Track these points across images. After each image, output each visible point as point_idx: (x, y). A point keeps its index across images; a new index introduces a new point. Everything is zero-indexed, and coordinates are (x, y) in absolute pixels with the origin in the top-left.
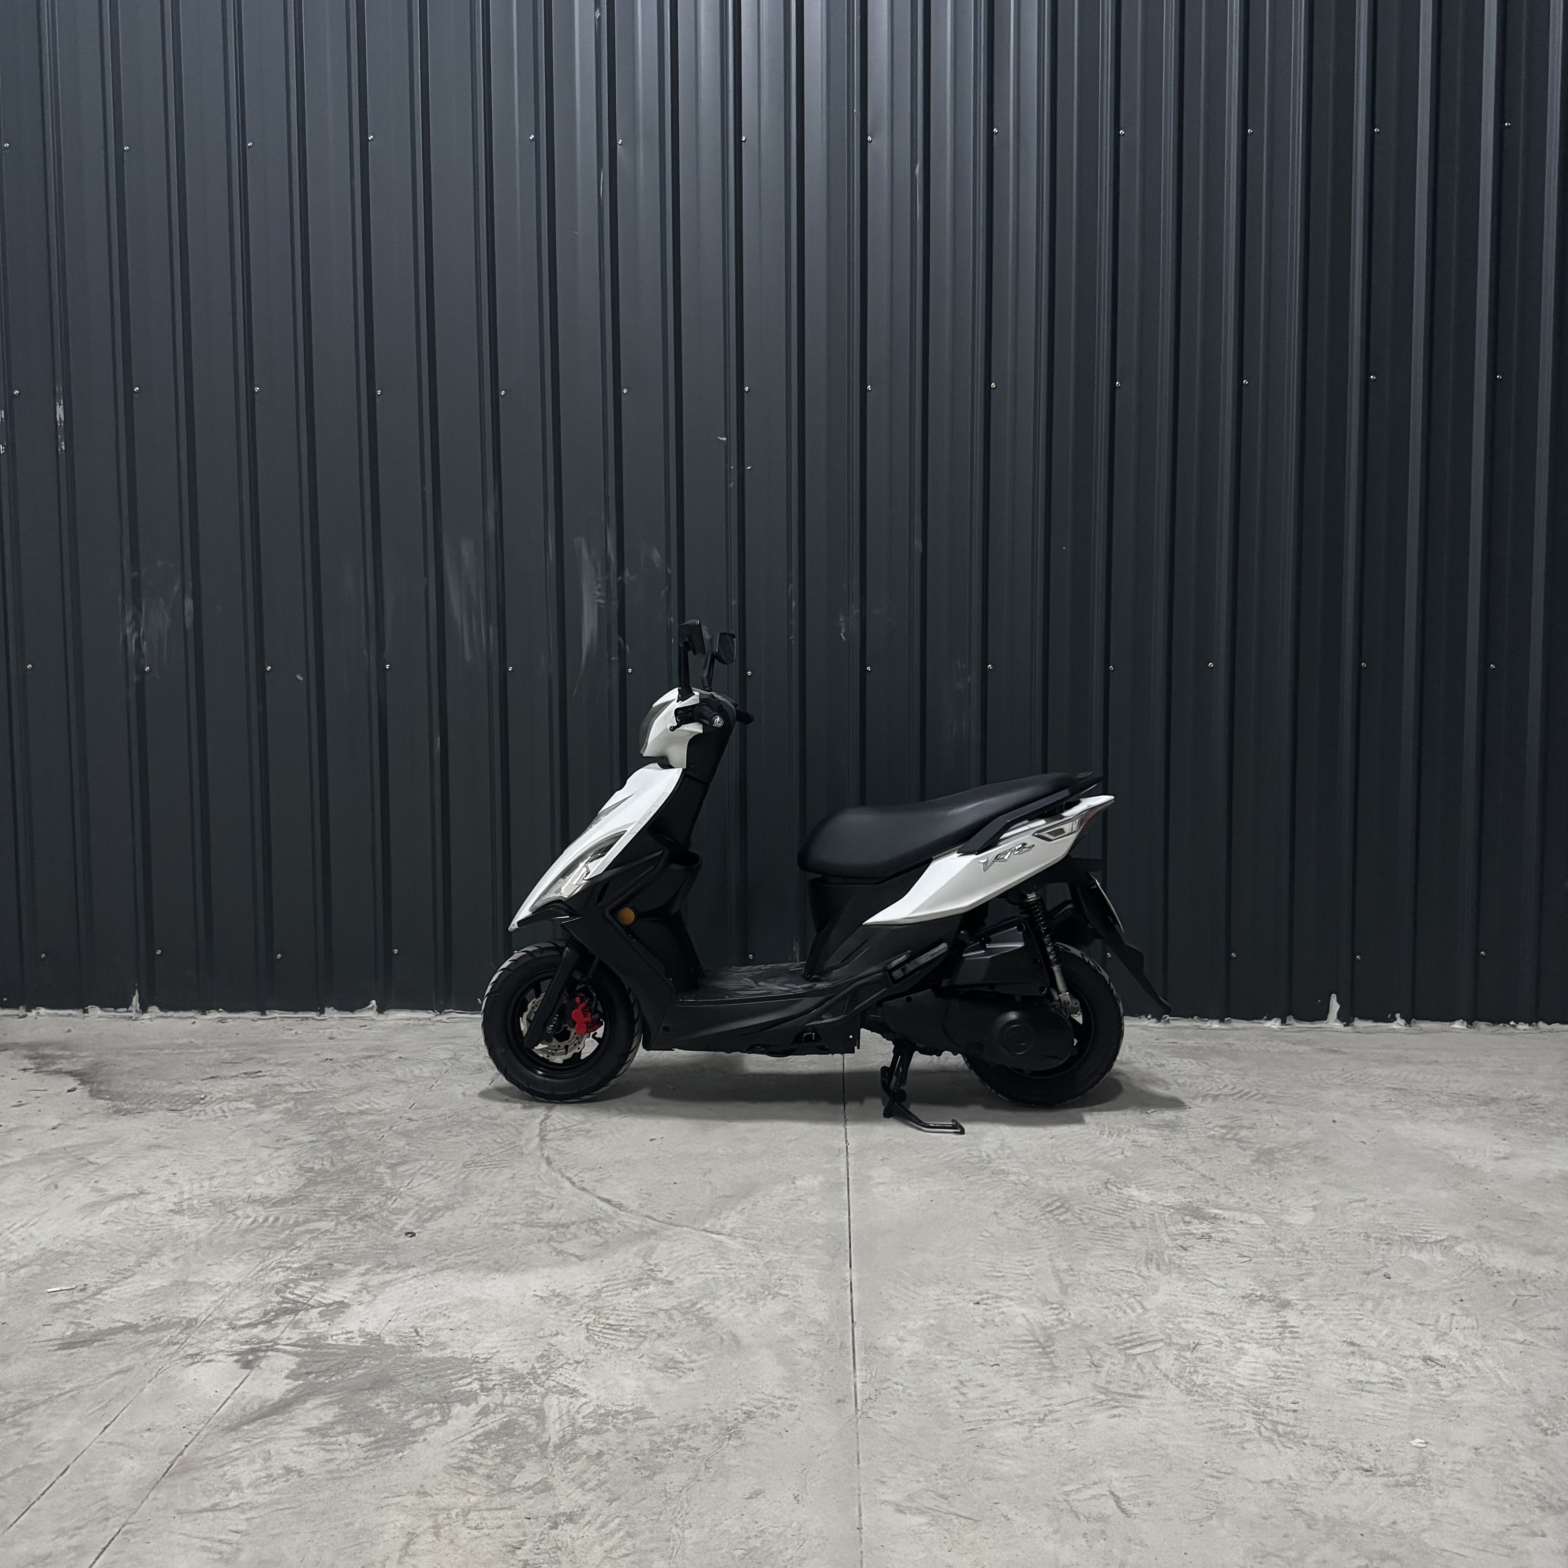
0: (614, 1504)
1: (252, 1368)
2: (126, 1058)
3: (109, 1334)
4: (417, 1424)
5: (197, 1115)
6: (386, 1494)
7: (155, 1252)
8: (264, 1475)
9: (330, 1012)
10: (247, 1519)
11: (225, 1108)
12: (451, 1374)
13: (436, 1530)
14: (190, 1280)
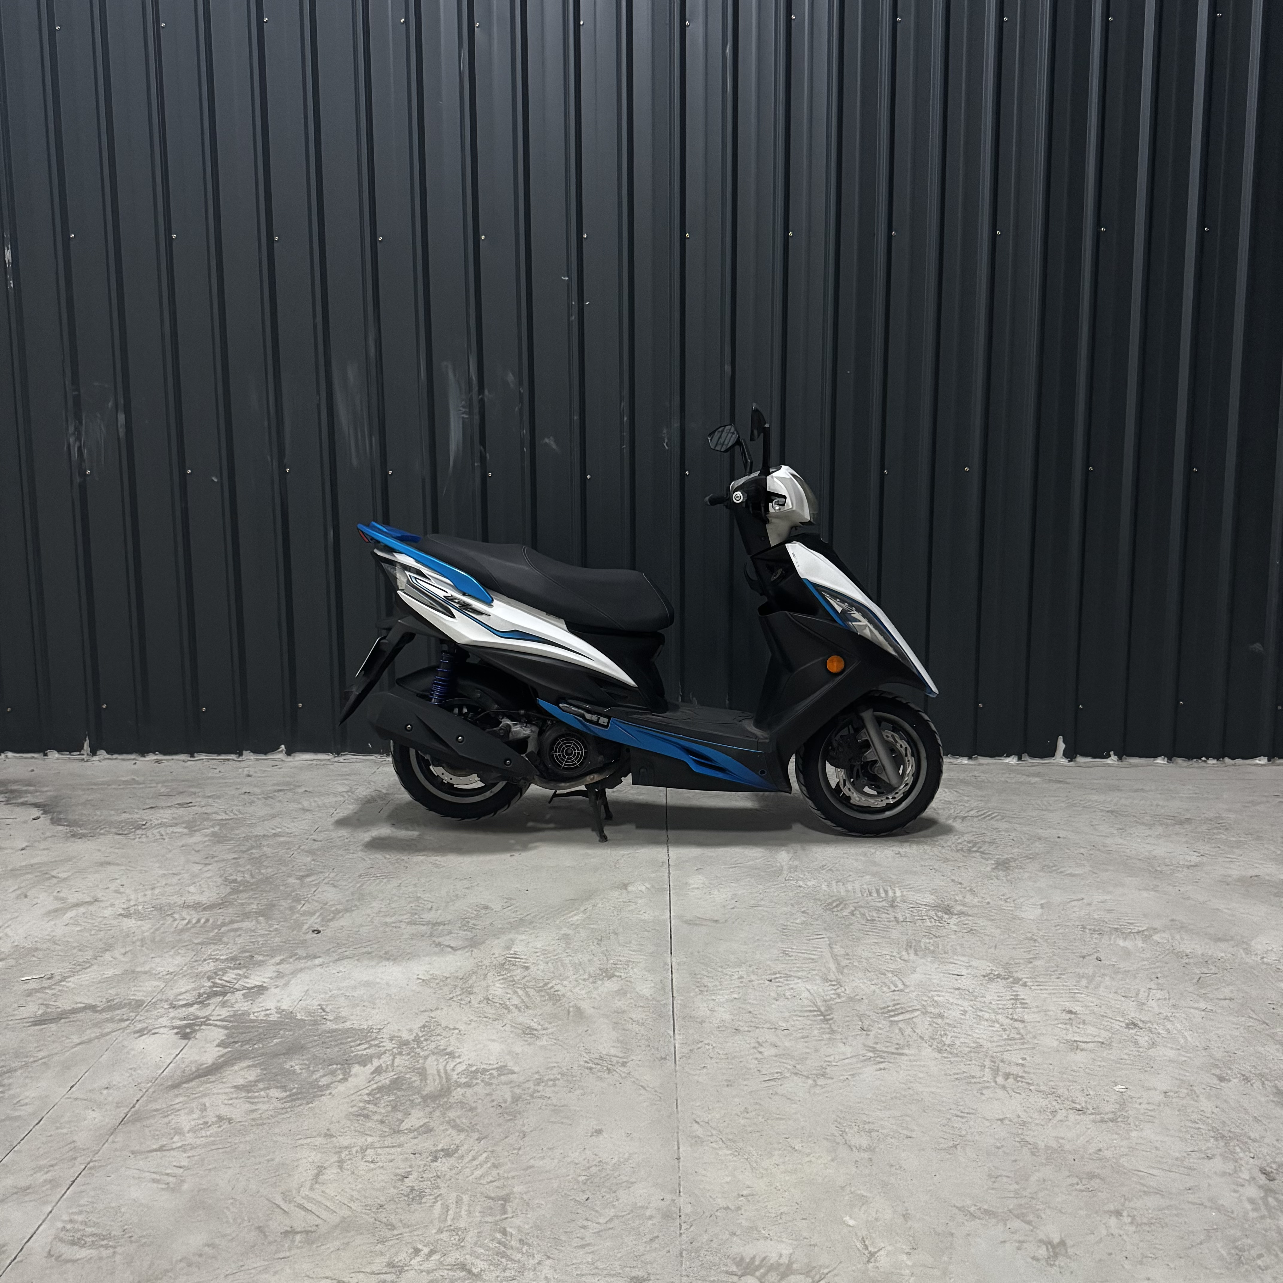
0: (482, 1142)
1: (189, 1039)
2: (80, 792)
3: (74, 1013)
4: (324, 1081)
5: (140, 838)
6: (300, 1136)
7: (108, 948)
8: (201, 1122)
9: (248, 755)
10: (189, 1157)
11: (163, 833)
12: (350, 1042)
13: (341, 1163)
14: (138, 969)
